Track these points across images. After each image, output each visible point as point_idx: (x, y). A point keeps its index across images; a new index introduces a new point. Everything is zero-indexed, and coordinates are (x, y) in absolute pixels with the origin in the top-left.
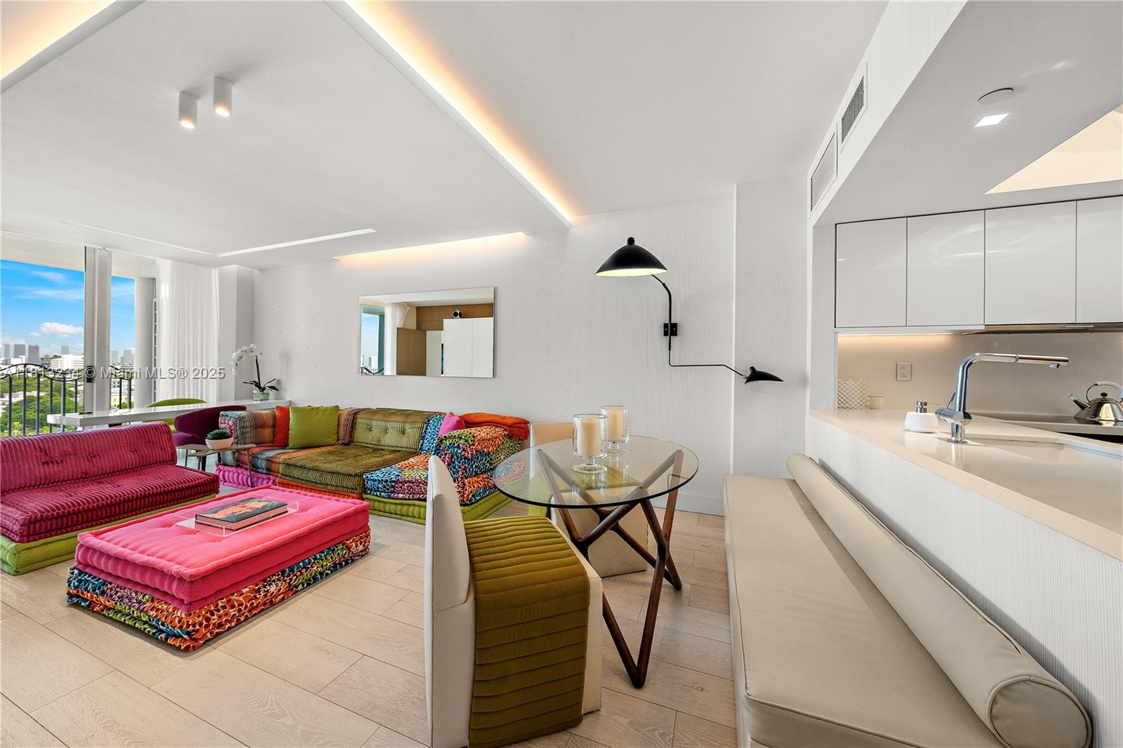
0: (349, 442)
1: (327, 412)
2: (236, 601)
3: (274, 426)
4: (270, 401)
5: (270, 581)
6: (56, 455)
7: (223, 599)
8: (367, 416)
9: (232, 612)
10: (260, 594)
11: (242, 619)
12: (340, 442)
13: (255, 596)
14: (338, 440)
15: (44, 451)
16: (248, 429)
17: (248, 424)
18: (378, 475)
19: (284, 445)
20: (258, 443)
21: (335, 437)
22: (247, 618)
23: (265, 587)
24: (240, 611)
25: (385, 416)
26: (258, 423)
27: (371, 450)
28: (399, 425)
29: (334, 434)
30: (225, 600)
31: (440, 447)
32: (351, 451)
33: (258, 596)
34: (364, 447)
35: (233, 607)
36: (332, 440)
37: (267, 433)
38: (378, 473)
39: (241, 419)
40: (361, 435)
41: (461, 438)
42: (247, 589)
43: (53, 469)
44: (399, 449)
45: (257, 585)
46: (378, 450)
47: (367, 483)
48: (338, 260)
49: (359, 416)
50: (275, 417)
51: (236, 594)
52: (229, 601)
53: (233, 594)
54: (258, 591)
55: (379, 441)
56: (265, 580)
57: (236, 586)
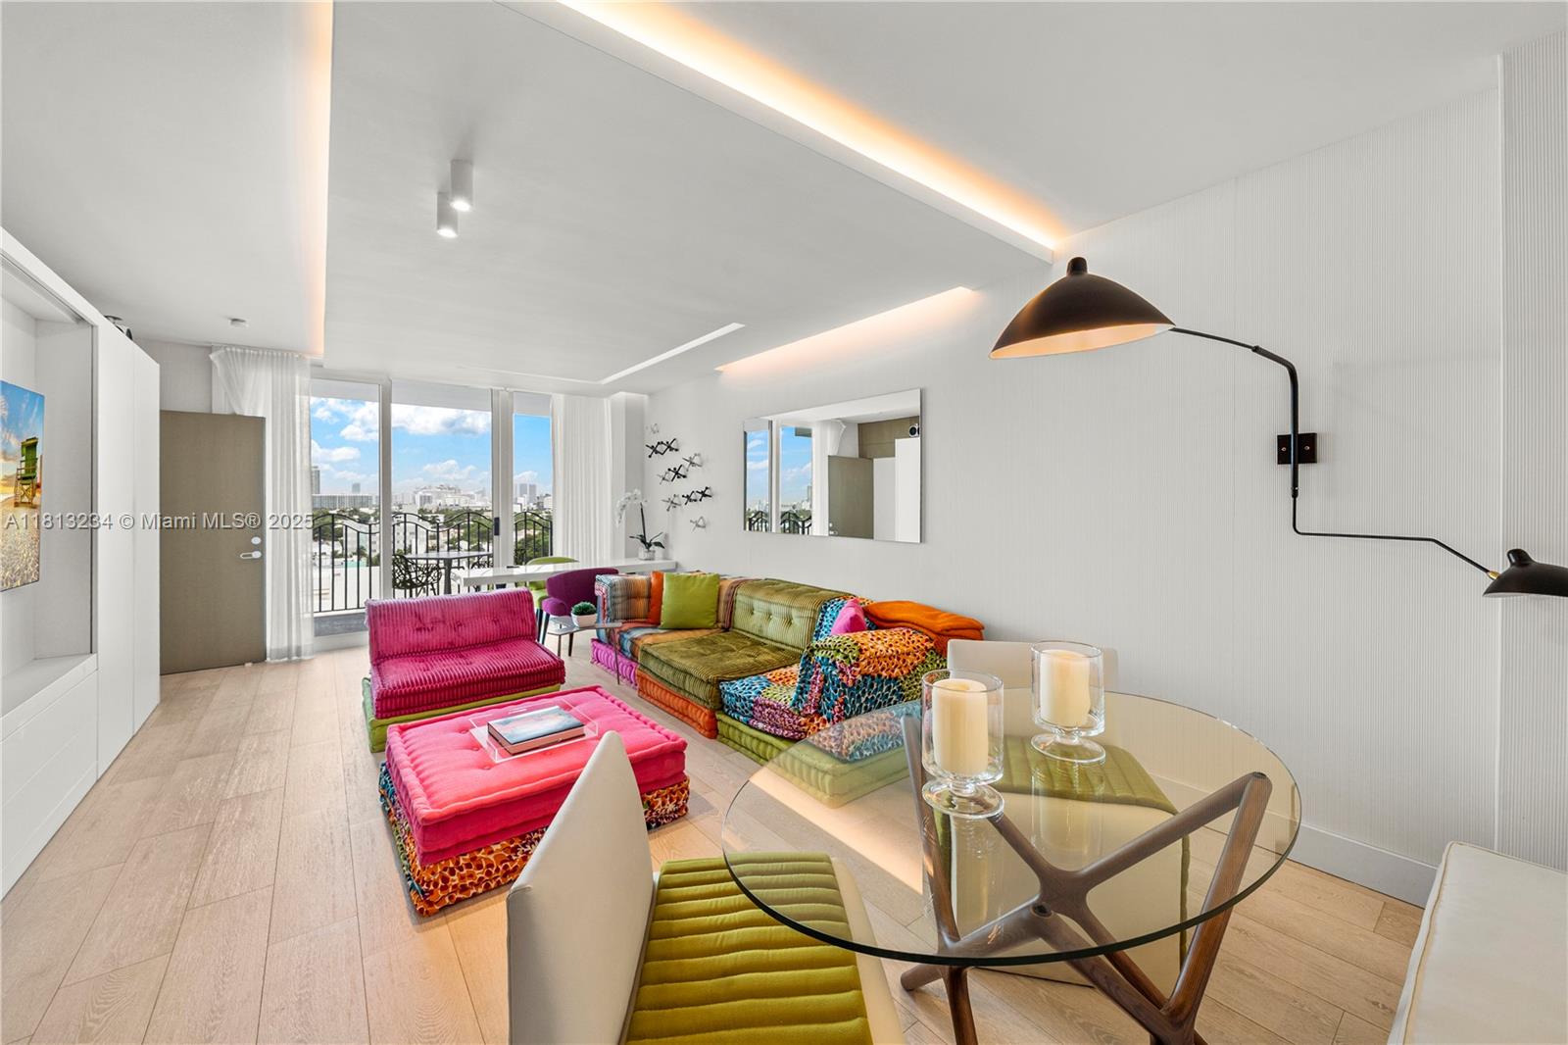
2: (485, 859)
5: (530, 839)
6: (427, 620)
7: (465, 855)
9: (479, 874)
10: (516, 855)
11: (493, 885)
13: (510, 857)
15: (418, 616)
22: (499, 885)
23: (524, 846)
24: (489, 873)
30: (467, 857)
33: (514, 858)
35: (479, 867)
42: (499, 847)
43: (424, 637)
45: (512, 843)
51: (483, 851)
52: (473, 859)
53: (479, 850)
54: (515, 850)
56: (523, 837)
57: (484, 841)
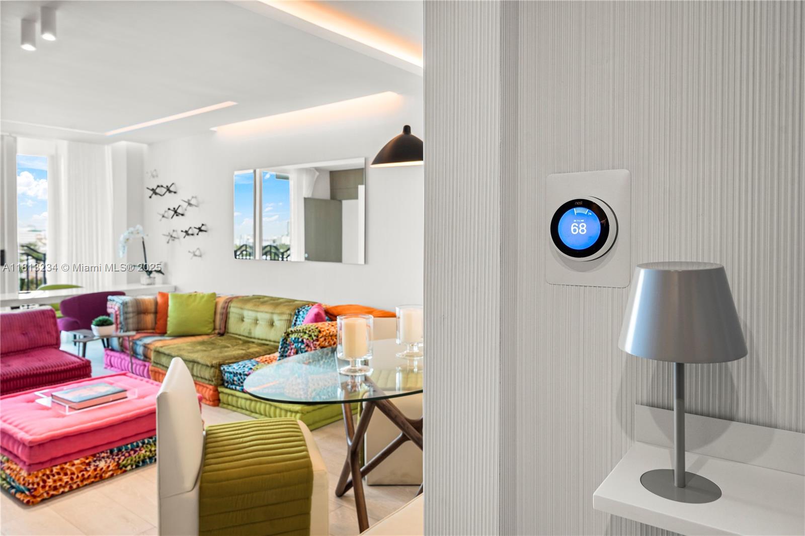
0: (223, 332)
1: (205, 299)
3: (156, 313)
4: (156, 286)
8: (239, 305)
12: (217, 331)
14: (214, 329)
16: (131, 315)
17: (130, 309)
18: (235, 368)
19: (163, 333)
20: (138, 330)
21: (211, 326)
25: (255, 305)
26: (140, 309)
27: (241, 342)
28: (268, 316)
29: (211, 323)
31: (287, 341)
32: (221, 341)
34: (236, 339)
36: (208, 330)
37: (149, 319)
38: (235, 366)
39: (125, 304)
40: (234, 326)
41: (305, 333)
44: (267, 343)
46: (249, 342)
47: (224, 375)
48: (215, 132)
49: (232, 305)
50: (156, 303)
55: (250, 333)
